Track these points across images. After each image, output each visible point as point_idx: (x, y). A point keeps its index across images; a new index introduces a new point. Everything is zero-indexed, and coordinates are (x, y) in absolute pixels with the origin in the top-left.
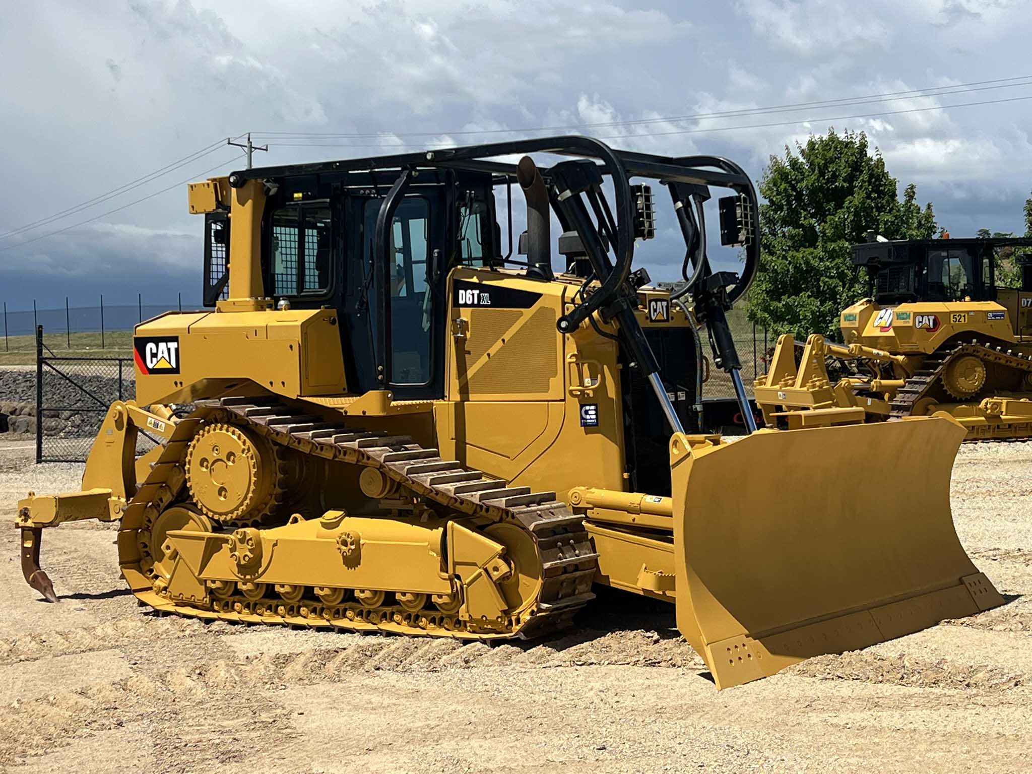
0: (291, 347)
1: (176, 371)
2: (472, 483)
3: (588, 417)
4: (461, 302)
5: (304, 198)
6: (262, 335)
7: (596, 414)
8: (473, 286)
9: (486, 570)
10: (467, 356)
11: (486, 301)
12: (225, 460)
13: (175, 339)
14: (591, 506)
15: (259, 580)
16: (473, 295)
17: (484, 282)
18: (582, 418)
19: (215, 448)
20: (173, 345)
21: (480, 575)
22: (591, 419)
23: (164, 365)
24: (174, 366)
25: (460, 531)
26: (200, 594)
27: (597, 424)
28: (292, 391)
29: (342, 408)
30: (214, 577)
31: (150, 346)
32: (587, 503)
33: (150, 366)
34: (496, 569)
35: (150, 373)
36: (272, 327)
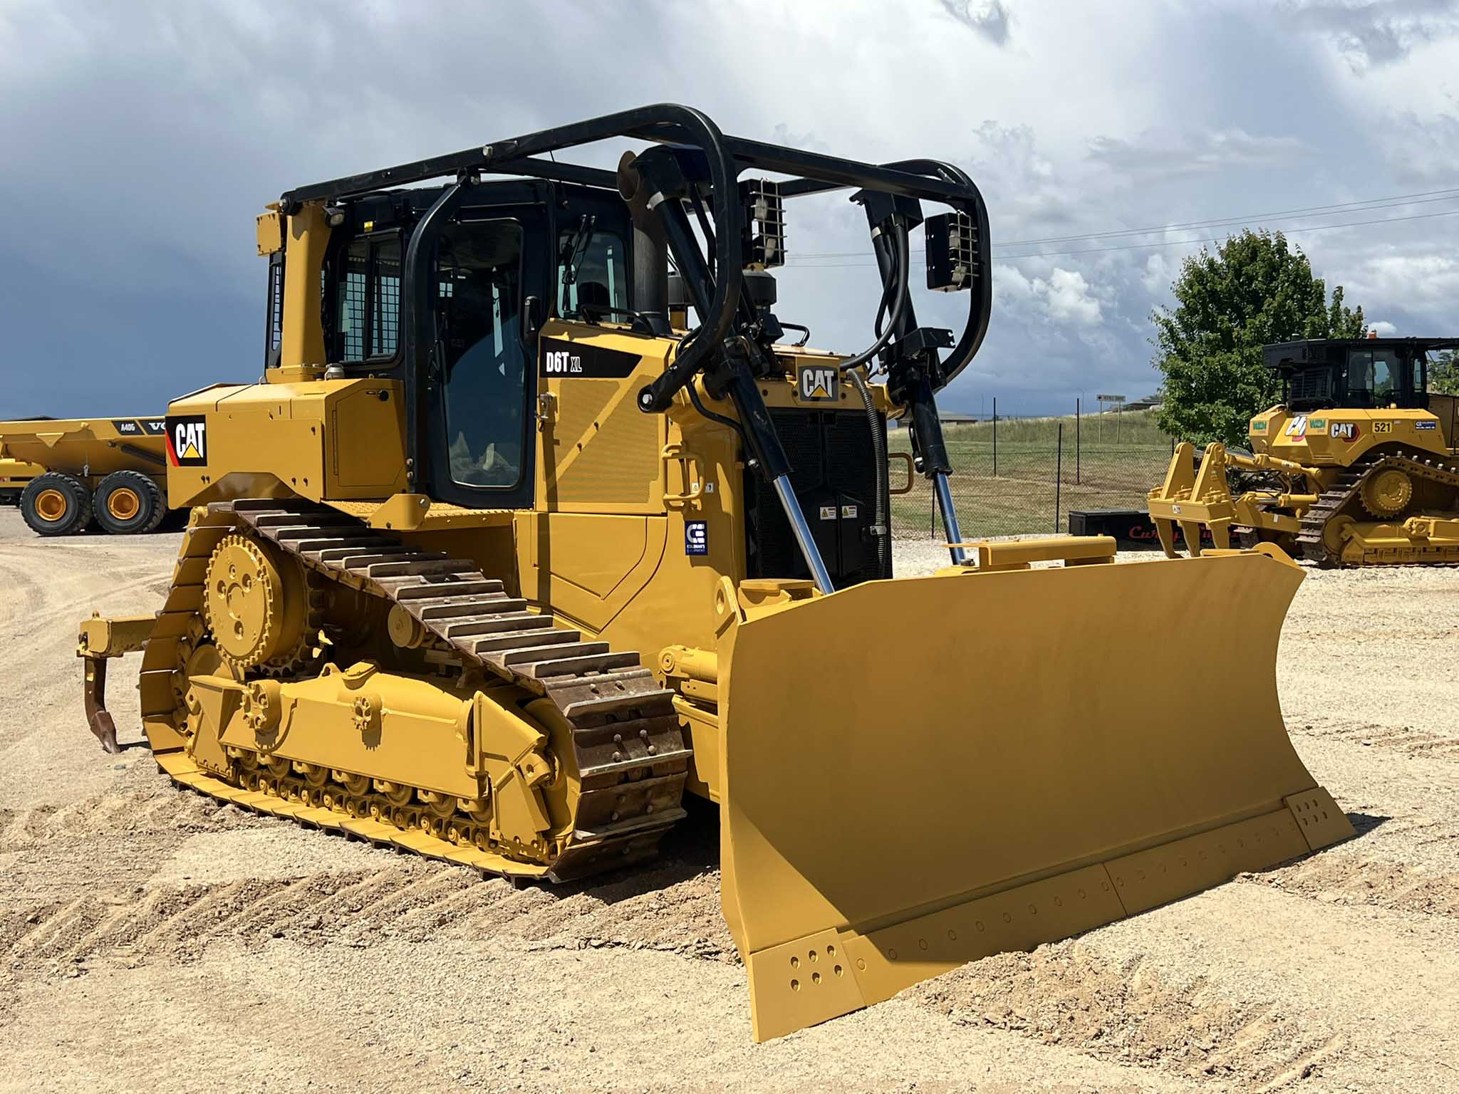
0: (313, 429)
1: (201, 462)
2: (525, 633)
3: (695, 541)
4: (549, 369)
5: (375, 228)
6: (286, 411)
7: (705, 537)
8: (561, 346)
9: (519, 768)
10: (555, 446)
11: (577, 369)
12: (241, 585)
13: (201, 419)
14: (686, 676)
15: (276, 752)
16: (562, 359)
17: (576, 340)
18: (688, 542)
19: (231, 569)
20: (200, 427)
21: (511, 776)
22: (698, 544)
23: (192, 454)
24: (202, 456)
25: (490, 708)
26: (223, 766)
27: (705, 552)
28: (313, 493)
29: (366, 518)
30: (237, 743)
31: (180, 427)
32: (682, 672)
33: (180, 455)
34: (530, 768)
35: (181, 465)
36: (294, 402)
